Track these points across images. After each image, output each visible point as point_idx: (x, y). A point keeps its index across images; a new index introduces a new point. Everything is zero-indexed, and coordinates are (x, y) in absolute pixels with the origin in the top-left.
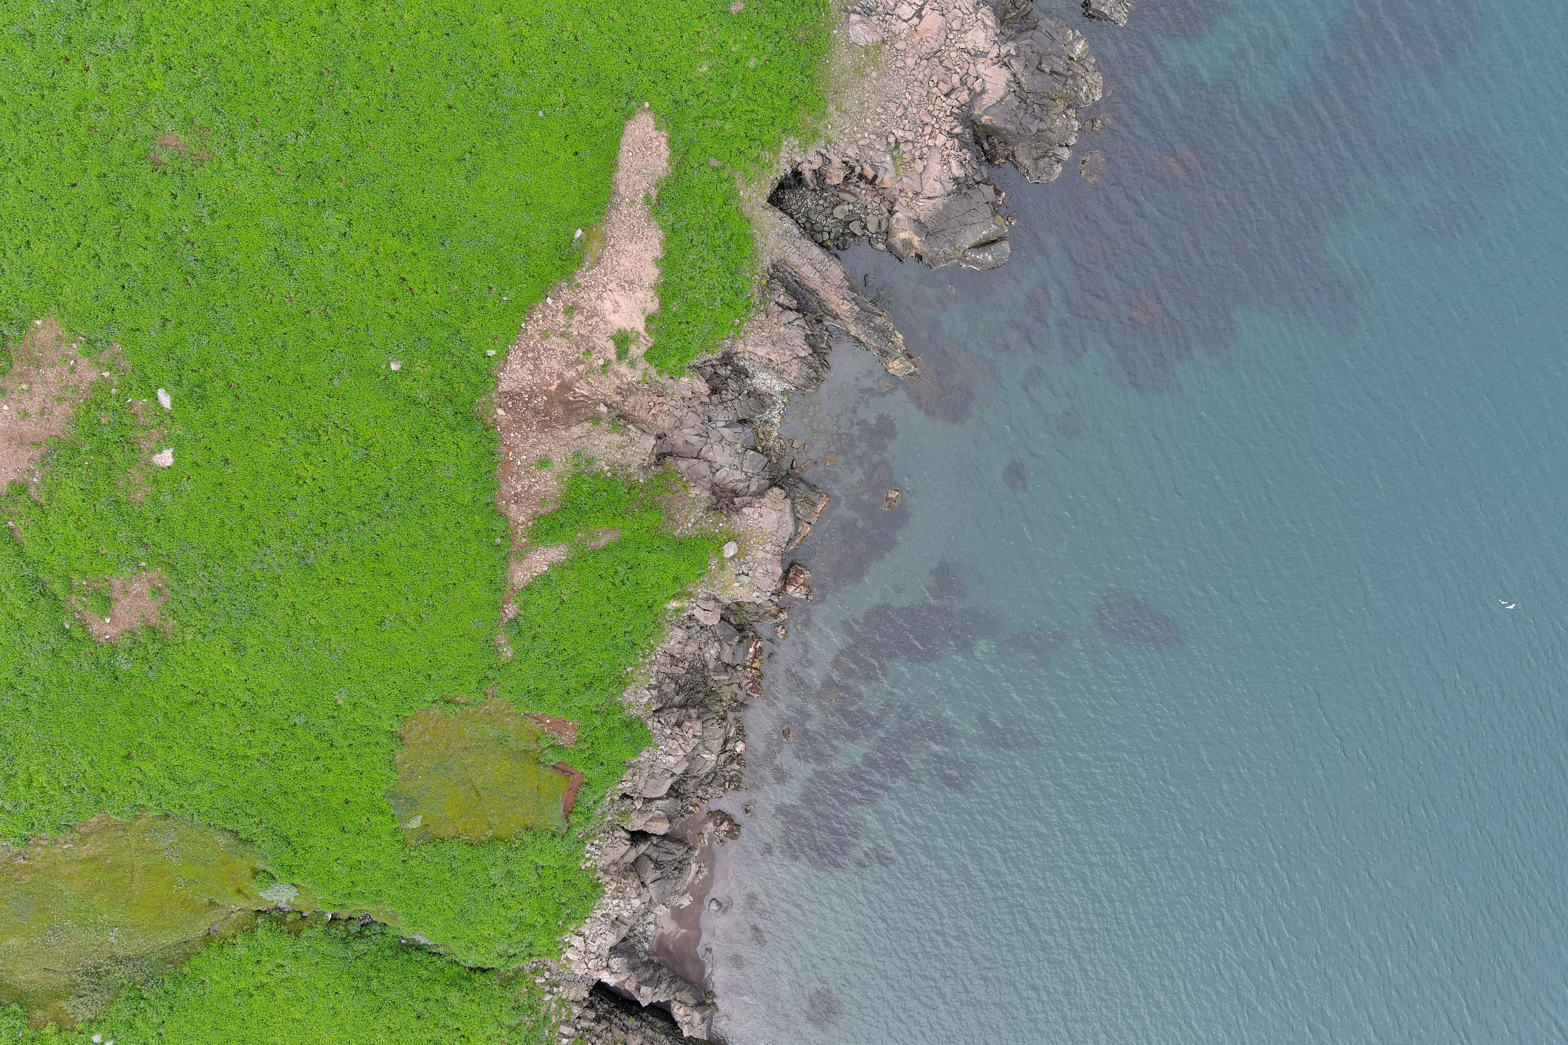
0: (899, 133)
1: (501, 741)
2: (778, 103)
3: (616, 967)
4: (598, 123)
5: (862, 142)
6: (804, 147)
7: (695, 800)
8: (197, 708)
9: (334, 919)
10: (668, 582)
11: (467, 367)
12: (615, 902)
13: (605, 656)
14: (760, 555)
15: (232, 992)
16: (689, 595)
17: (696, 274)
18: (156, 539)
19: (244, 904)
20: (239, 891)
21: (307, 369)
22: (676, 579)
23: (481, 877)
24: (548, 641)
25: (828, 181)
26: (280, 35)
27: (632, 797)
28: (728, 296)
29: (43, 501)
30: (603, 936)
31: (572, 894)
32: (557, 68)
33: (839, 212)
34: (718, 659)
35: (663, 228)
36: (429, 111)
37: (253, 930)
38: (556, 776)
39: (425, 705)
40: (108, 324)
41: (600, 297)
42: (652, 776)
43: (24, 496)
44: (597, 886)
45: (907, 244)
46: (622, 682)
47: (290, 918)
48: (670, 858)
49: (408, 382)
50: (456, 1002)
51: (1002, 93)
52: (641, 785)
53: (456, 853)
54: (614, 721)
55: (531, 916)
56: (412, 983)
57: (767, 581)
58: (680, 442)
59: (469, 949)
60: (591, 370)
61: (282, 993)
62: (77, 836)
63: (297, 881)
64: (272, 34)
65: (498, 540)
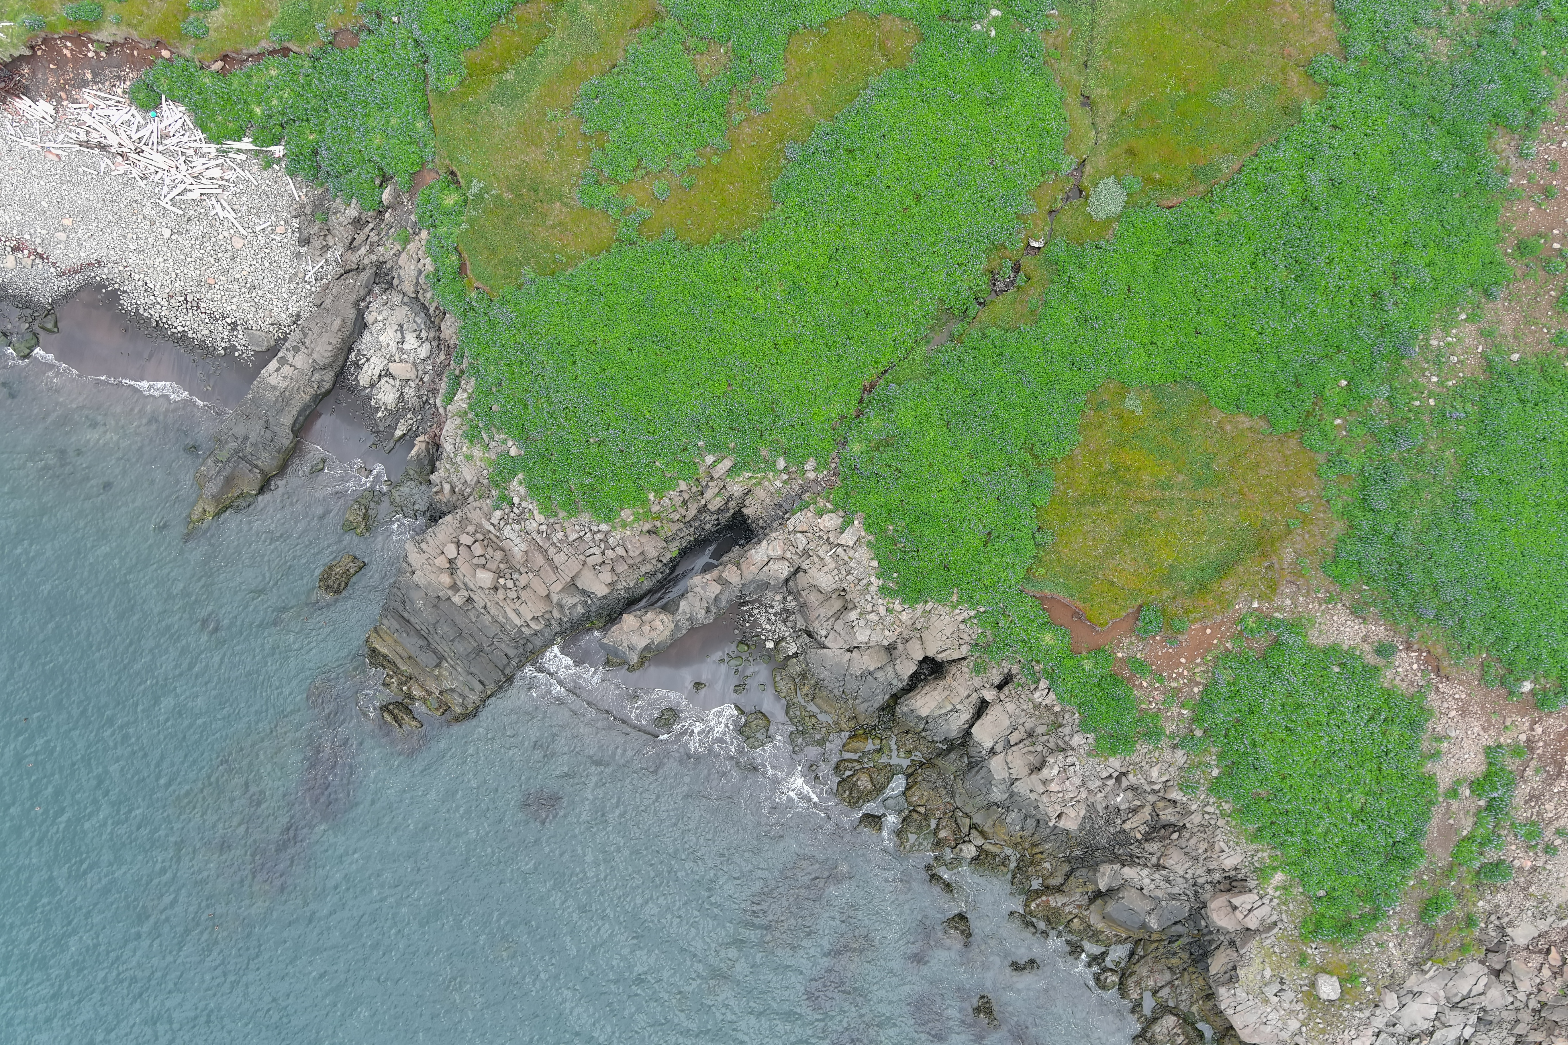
3: (775, 567)
14: (1294, 1025)
27: (1000, 687)
30: (836, 571)
57: (1252, 1019)
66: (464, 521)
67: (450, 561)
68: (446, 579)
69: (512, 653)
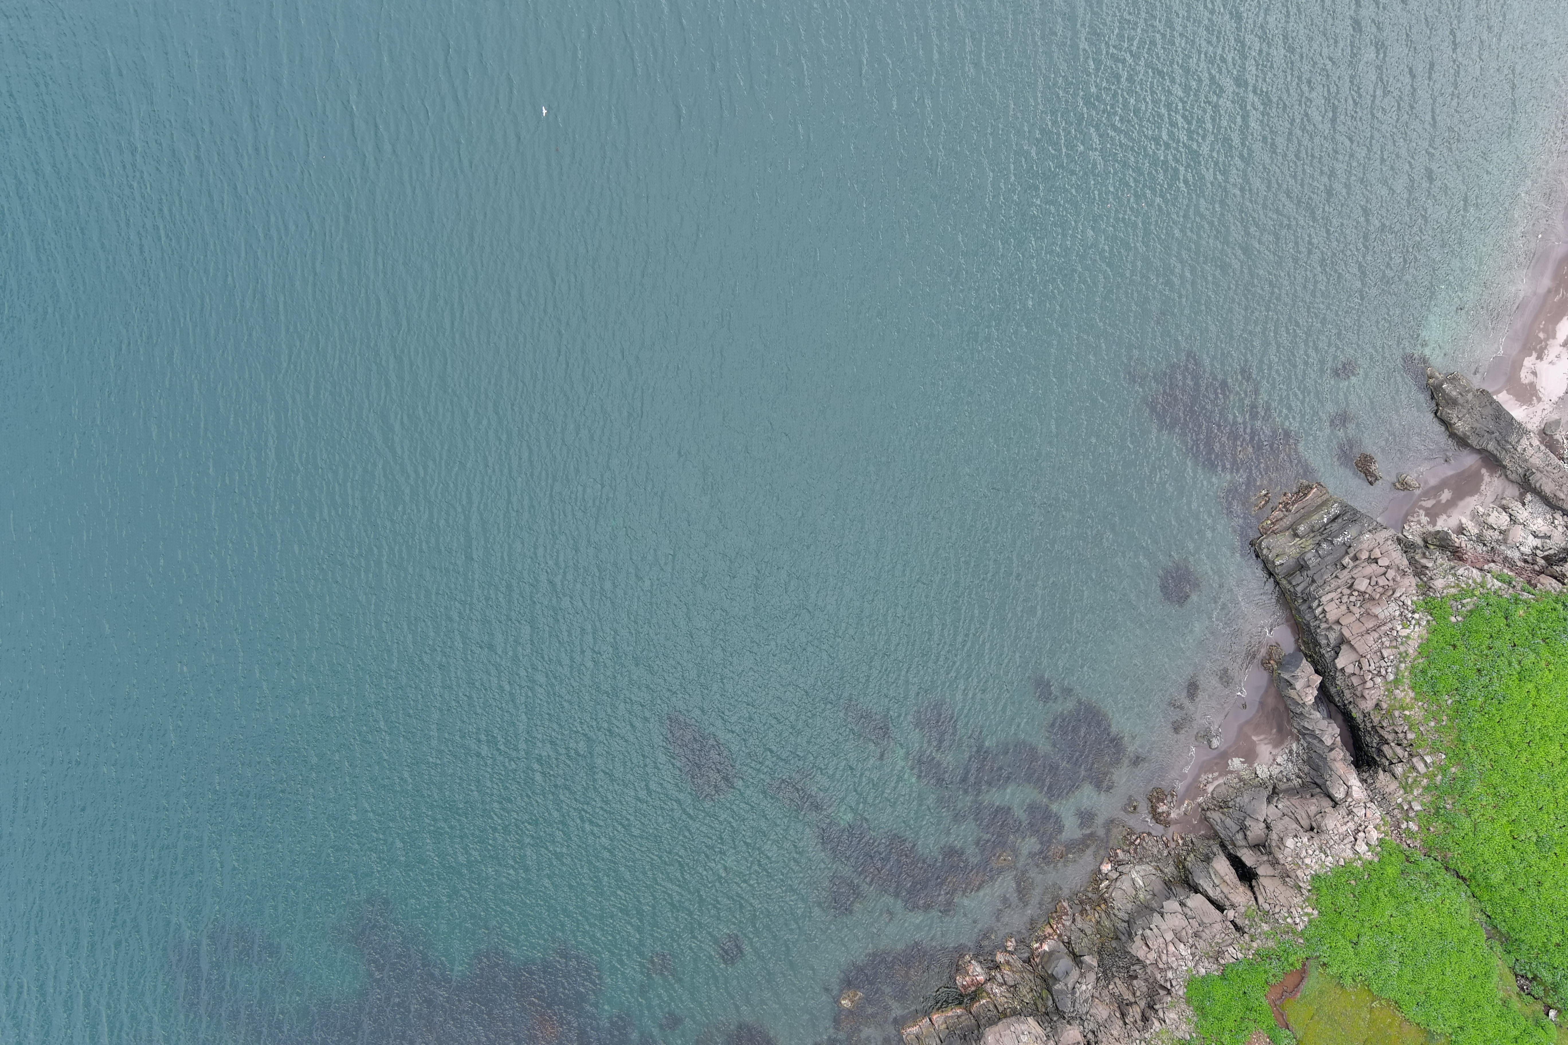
27: (1234, 923)
31: (1340, 899)
42: (1204, 927)
44: (1315, 887)
50: (1499, 872)
52: (1219, 929)
54: (1208, 1022)
56: (1523, 914)
59: (1457, 911)
66: (1404, 573)
67: (1376, 560)
68: (1364, 555)
69: (1299, 589)
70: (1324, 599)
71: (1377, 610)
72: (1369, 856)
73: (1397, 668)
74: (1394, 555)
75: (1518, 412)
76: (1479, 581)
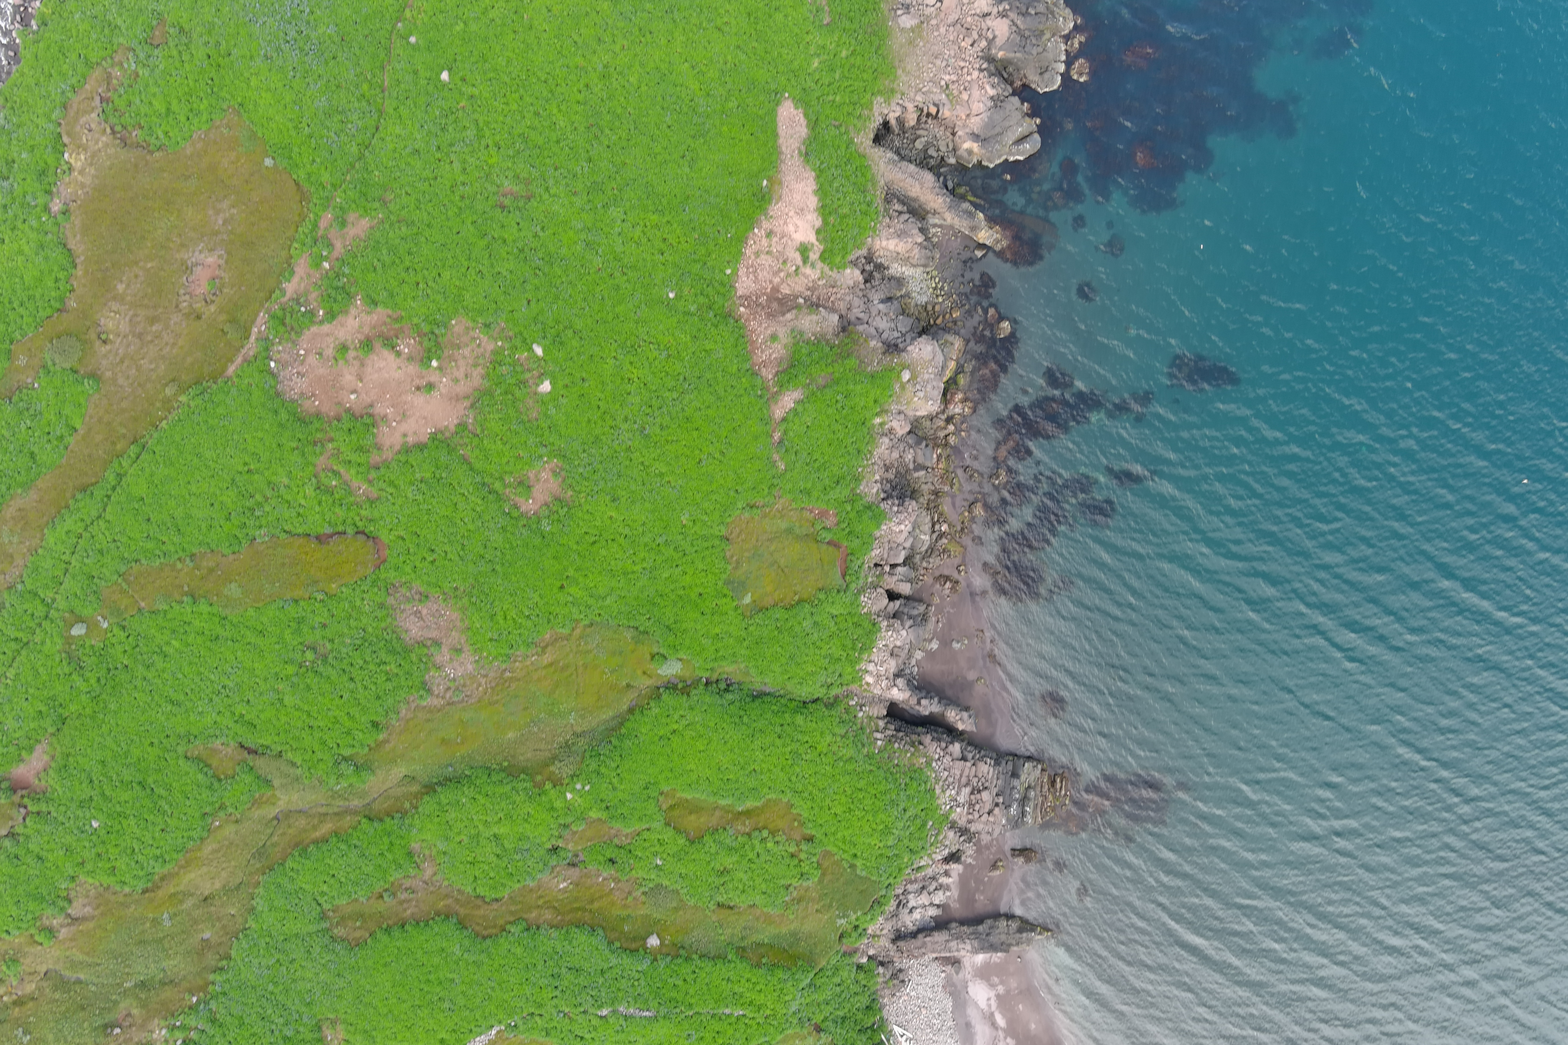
0: (947, 77)
1: (789, 531)
2: (865, 76)
3: (899, 687)
4: (761, 112)
5: (924, 90)
6: (888, 101)
7: (922, 572)
8: (597, 545)
9: (708, 683)
10: (872, 403)
11: (716, 284)
12: (890, 633)
13: (842, 460)
14: (926, 376)
15: (657, 738)
16: (886, 412)
17: (840, 195)
18: (551, 440)
19: (649, 682)
20: (644, 673)
21: (620, 309)
22: (875, 401)
23: (797, 629)
24: (805, 454)
25: (907, 125)
26: (560, 111)
27: (881, 565)
28: (864, 207)
29: (478, 432)
30: (887, 662)
31: (860, 631)
32: (728, 86)
33: (919, 145)
34: (914, 462)
35: (814, 170)
36: (658, 132)
37: (659, 697)
38: (831, 549)
39: (739, 512)
40: (496, 312)
41: (785, 223)
42: (891, 549)
43: (466, 432)
44: (874, 624)
45: (970, 152)
46: (857, 479)
47: (680, 686)
48: (915, 612)
49: (682, 302)
50: (802, 723)
51: (1007, 34)
52: (885, 556)
53: (778, 616)
54: (859, 506)
55: (837, 652)
56: (769, 715)
58: (853, 319)
59: (801, 684)
60: (788, 275)
61: (688, 733)
62: (539, 649)
63: (681, 655)
64: (555, 111)
65: (759, 393)
67: (989, 814)
68: (997, 811)
69: (1004, 763)
70: (992, 769)
71: (968, 790)
72: (863, 666)
73: (935, 772)
74: (982, 826)
75: (980, 958)
76: (934, 856)
